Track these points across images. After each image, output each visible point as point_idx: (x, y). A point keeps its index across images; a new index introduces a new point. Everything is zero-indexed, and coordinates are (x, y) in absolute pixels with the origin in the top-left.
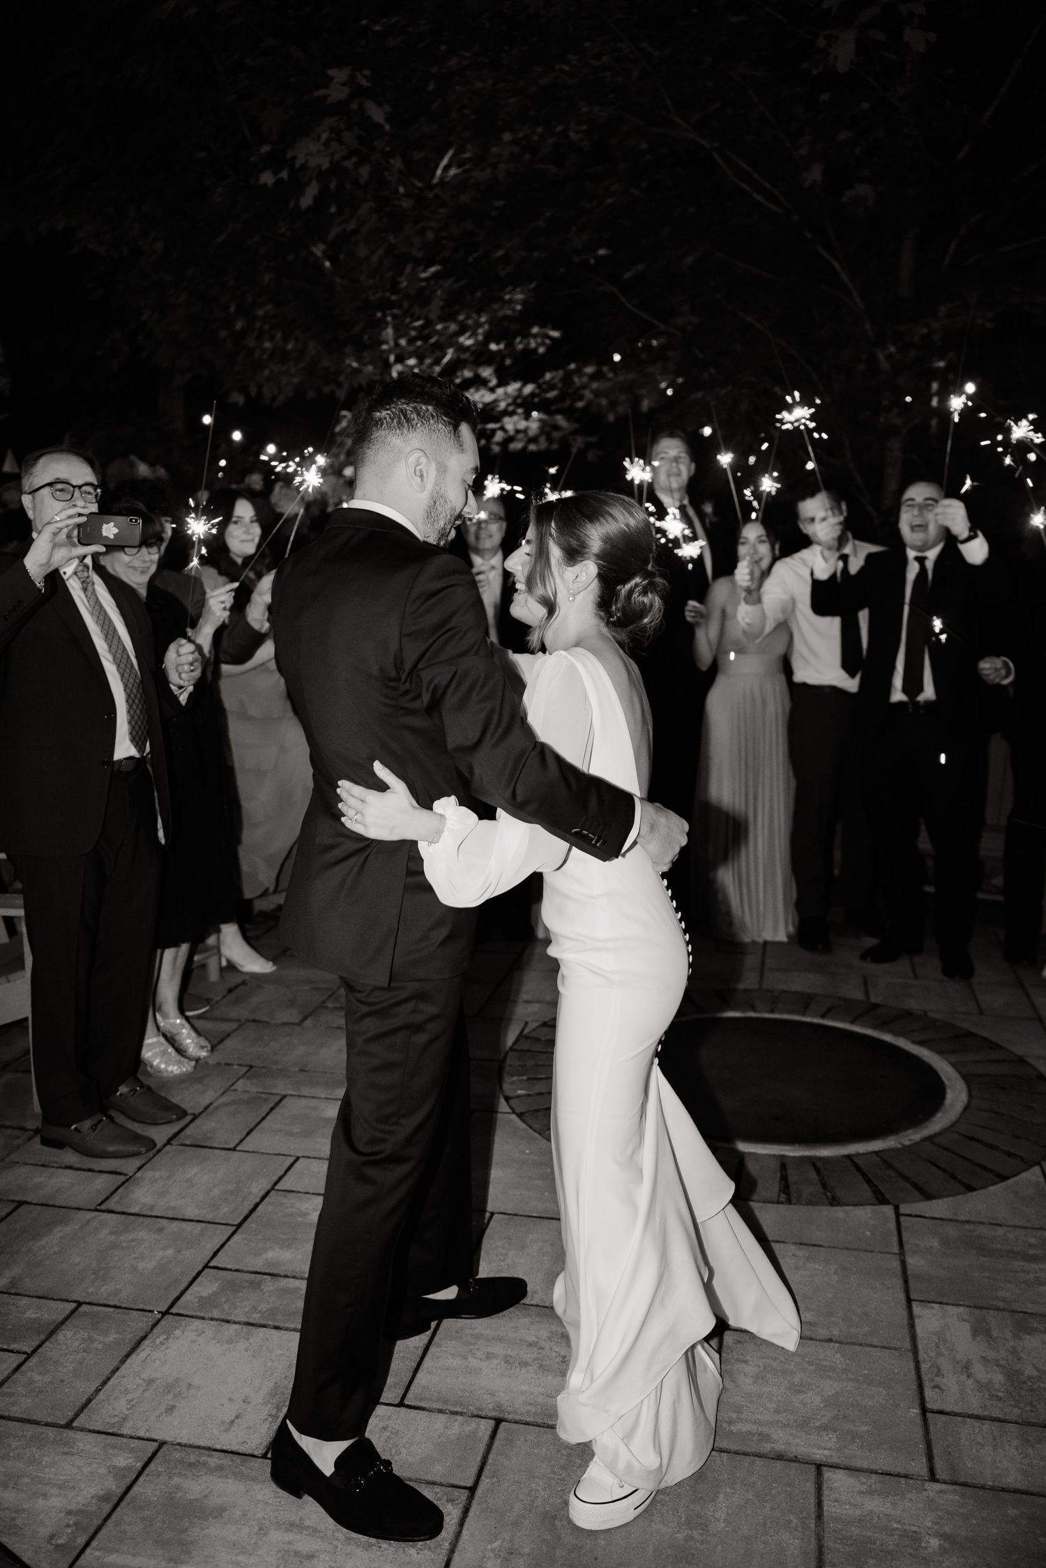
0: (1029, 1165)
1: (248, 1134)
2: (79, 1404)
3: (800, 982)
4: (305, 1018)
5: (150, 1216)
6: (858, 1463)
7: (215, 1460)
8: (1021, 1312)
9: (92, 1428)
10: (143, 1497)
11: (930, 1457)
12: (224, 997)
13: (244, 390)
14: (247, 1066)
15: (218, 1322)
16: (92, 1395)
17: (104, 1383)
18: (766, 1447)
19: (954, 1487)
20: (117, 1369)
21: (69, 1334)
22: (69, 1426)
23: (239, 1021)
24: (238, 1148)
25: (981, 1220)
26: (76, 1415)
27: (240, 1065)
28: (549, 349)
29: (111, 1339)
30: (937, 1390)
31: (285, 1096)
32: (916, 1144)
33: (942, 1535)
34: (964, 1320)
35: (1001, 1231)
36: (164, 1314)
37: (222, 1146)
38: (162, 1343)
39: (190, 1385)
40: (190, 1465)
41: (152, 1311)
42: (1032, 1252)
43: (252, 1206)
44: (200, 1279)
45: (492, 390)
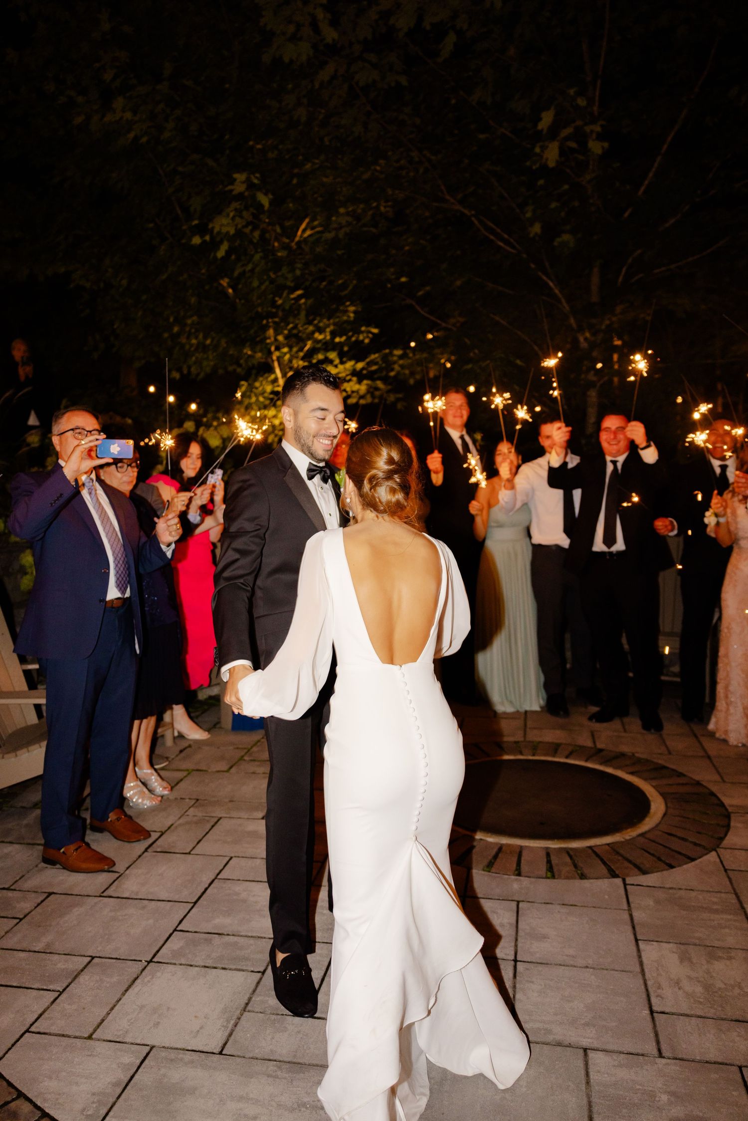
0: (708, 851)
1: (198, 843)
2: (96, 1024)
3: (550, 736)
4: (231, 767)
5: (137, 899)
6: (610, 1047)
7: (188, 1056)
8: (711, 946)
9: (105, 1038)
10: (142, 1083)
11: (658, 1042)
12: (177, 756)
13: (179, 370)
14: (195, 799)
15: (185, 966)
16: (104, 1017)
17: (112, 1009)
18: (550, 1038)
19: (675, 1061)
20: (120, 999)
21: (87, 978)
22: (90, 1037)
23: (188, 770)
24: (192, 853)
25: (680, 887)
26: (95, 1031)
27: (190, 799)
28: (372, 340)
29: (115, 980)
30: (659, 998)
31: (221, 818)
32: (634, 839)
33: (669, 1093)
34: (673, 952)
35: (693, 894)
36: (149, 962)
37: (181, 852)
38: (149, 982)
39: (168, 1008)
40: (172, 1060)
41: (141, 961)
42: (715, 907)
43: (203, 890)
44: (172, 938)
45: (336, 366)
